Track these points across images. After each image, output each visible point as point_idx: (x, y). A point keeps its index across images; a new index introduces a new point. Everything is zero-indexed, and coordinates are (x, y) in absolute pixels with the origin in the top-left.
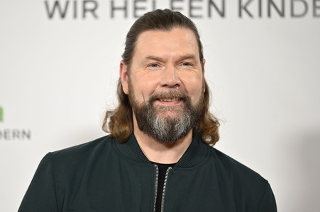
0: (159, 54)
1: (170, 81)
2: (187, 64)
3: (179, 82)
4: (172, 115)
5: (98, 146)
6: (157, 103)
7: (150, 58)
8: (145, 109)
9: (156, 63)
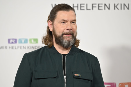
0: (66, 19)
1: (70, 28)
2: (73, 23)
3: (72, 28)
4: (69, 39)
5: (42, 50)
6: (64, 35)
7: (63, 20)
8: (60, 37)
9: (64, 22)
